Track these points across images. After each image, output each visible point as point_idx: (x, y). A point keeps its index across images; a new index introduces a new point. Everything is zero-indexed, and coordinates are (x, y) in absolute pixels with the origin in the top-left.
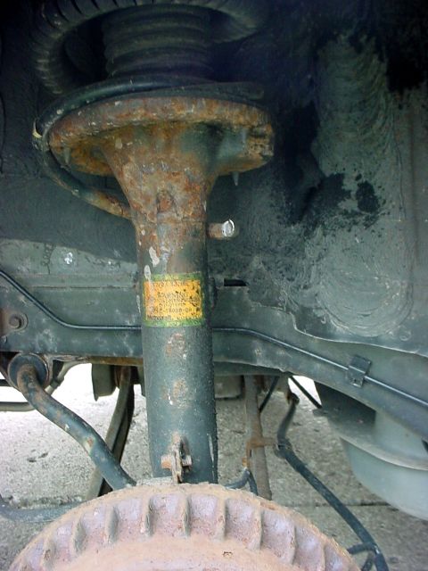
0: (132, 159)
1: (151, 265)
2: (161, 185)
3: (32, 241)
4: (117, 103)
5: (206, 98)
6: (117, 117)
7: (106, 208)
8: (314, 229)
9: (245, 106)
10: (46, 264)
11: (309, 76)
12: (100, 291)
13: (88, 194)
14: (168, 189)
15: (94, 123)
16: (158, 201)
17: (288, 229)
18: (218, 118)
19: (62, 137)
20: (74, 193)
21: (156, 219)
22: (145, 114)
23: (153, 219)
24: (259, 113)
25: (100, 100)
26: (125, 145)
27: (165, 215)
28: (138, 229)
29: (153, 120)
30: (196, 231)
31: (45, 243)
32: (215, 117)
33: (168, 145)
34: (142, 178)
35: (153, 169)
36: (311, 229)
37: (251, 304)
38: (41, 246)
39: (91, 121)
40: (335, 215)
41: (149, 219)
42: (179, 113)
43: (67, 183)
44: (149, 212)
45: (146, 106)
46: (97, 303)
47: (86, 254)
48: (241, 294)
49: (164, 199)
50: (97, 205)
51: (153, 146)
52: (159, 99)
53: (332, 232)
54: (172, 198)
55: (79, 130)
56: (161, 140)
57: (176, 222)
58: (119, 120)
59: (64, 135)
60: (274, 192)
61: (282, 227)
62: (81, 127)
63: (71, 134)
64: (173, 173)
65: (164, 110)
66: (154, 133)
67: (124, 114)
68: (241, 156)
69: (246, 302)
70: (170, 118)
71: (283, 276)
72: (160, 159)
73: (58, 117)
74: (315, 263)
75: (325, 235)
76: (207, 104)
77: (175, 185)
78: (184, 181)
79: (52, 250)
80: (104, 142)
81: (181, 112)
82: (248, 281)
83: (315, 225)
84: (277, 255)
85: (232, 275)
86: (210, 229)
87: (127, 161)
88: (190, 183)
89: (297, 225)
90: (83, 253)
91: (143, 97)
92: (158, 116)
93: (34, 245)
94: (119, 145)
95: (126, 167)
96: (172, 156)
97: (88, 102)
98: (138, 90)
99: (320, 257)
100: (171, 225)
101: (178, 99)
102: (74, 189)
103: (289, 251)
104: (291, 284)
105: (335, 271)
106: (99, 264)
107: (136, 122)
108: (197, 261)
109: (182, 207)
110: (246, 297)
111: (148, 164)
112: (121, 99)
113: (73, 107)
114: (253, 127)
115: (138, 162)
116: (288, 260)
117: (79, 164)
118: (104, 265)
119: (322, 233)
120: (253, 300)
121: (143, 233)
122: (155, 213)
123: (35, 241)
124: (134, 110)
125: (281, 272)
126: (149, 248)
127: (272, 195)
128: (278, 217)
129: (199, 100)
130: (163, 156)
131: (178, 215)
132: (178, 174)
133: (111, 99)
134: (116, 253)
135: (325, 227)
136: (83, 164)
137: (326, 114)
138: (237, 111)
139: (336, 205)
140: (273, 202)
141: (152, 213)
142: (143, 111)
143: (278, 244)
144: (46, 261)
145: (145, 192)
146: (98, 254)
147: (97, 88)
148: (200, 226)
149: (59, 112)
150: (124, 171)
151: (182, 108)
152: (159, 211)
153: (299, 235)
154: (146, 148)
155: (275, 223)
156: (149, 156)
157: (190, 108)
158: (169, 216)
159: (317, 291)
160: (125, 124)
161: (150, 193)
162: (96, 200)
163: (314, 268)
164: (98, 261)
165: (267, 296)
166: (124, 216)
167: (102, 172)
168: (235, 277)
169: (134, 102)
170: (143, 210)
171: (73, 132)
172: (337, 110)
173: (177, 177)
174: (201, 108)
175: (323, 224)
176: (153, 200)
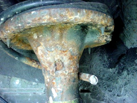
0: (42, 44)
1: (53, 97)
2: (57, 57)
3: (2, 75)
4: (33, 12)
5: (86, 9)
6: (33, 21)
7: (31, 65)
8: (122, 71)
9: (105, 15)
10: (9, 84)
11: (117, 6)
12: (30, 95)
13: (22, 59)
14: (61, 59)
15: (20, 25)
16: (56, 65)
17: (108, 70)
18: (91, 21)
19: (4, 33)
20: (16, 59)
21: (55, 74)
22: (50, 19)
23: (53, 74)
24: (111, 18)
25: (23, 11)
26: (38, 37)
27: (60, 72)
28: (45, 78)
29: (54, 22)
30: (74, 79)
31: (8, 76)
32: (90, 21)
33: (61, 37)
34: (47, 54)
35: (53, 49)
36: (121, 71)
37: (92, 99)
38: (6, 77)
39: (18, 23)
40: (133, 65)
41: (51, 74)
42: (70, 18)
43: (12, 54)
44: (51, 70)
45: (50, 14)
46: (29, 99)
47: (25, 80)
48: (87, 95)
49: (59, 64)
50: (27, 64)
51: (53, 37)
52: (58, 9)
53: (132, 73)
54: (63, 63)
55: (12, 29)
56: (58, 34)
57: (65, 75)
58: (34, 22)
59: (5, 32)
60: (101, 54)
61: (105, 69)
62: (13, 27)
63: (9, 31)
64: (63, 51)
65: (61, 16)
66: (54, 30)
67: (37, 18)
68: (96, 41)
69: (90, 99)
70: (64, 21)
71: (106, 89)
72: (57, 44)
73: (2, 22)
74: (124, 86)
75: (128, 74)
76: (86, 12)
77: (64, 57)
78: (68, 54)
79: (11, 79)
80: (28, 35)
81: (72, 17)
82: (91, 90)
83: (123, 70)
84: (103, 80)
85: (84, 88)
86: (80, 76)
87: (40, 45)
88: (72, 56)
89: (113, 69)
90: (23, 80)
91: (48, 8)
92: (57, 20)
93: (4, 77)
94: (35, 37)
95: (39, 48)
96: (63, 42)
97: (17, 13)
98: (45, 5)
99: (126, 84)
100: (63, 77)
101: (70, 9)
102: (16, 57)
103: (109, 79)
104: (110, 93)
105: (133, 91)
106: (29, 84)
107: (44, 24)
108: (75, 93)
109: (68, 68)
110: (90, 97)
111: (51, 46)
112: (35, 10)
113: (9, 16)
114: (107, 26)
115: (45, 45)
116: (108, 83)
117: (17, 45)
118: (31, 84)
119: (127, 73)
120: (93, 98)
121: (48, 80)
122: (54, 71)
123: (4, 75)
124: (43, 16)
125: (105, 87)
126: (51, 88)
127: (100, 55)
128: (104, 65)
129: (81, 10)
130: (58, 42)
131: (66, 72)
132: (66, 51)
133: (30, 10)
134: (37, 80)
135: (128, 71)
136: (19, 46)
137: (127, 21)
138: (101, 17)
139: (133, 61)
140: (101, 58)
141: (53, 71)
142: (48, 17)
143: (104, 76)
144: (9, 83)
145: (49, 61)
146: (29, 80)
147: (21, 5)
148: (76, 76)
149: (2, 19)
150: (38, 50)
151: (72, 15)
152: (56, 70)
153: (114, 73)
154: (49, 38)
155: (102, 67)
156: (51, 42)
157: (77, 15)
158: (61, 73)
159: (124, 98)
160: (38, 25)
161: (51, 61)
162: (26, 61)
163: (123, 89)
164: (30, 83)
165: (99, 96)
166: (39, 68)
167: (29, 49)
168: (85, 89)
169: (43, 11)
170: (48, 69)
171: (9, 30)
172: (133, 19)
173: (65, 53)
174: (83, 15)
175: (127, 69)
176: (53, 65)
